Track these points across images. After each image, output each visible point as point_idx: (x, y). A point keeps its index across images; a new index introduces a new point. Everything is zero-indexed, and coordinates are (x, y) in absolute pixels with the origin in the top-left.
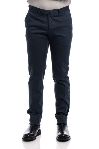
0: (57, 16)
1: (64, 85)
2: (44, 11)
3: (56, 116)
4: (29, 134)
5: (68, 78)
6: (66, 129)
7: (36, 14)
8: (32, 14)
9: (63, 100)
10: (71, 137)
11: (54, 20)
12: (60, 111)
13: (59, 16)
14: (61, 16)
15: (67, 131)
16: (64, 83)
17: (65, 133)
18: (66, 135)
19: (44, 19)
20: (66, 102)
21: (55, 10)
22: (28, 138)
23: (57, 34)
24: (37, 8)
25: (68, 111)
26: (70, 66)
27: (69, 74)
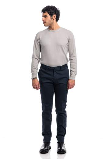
0: (59, 71)
1: (63, 116)
2: (51, 67)
3: (57, 137)
4: (44, 149)
5: (66, 111)
6: (64, 145)
7: (45, 70)
8: (43, 69)
9: (62, 126)
10: (67, 151)
11: (57, 73)
12: (60, 134)
13: (61, 71)
14: (63, 70)
15: (64, 147)
16: (63, 115)
17: (63, 148)
18: (64, 150)
19: (51, 73)
20: (64, 128)
21: (58, 67)
22: (44, 151)
23: (59, 82)
24: (46, 66)
25: (65, 134)
26: (67, 104)
27: (67, 109)
